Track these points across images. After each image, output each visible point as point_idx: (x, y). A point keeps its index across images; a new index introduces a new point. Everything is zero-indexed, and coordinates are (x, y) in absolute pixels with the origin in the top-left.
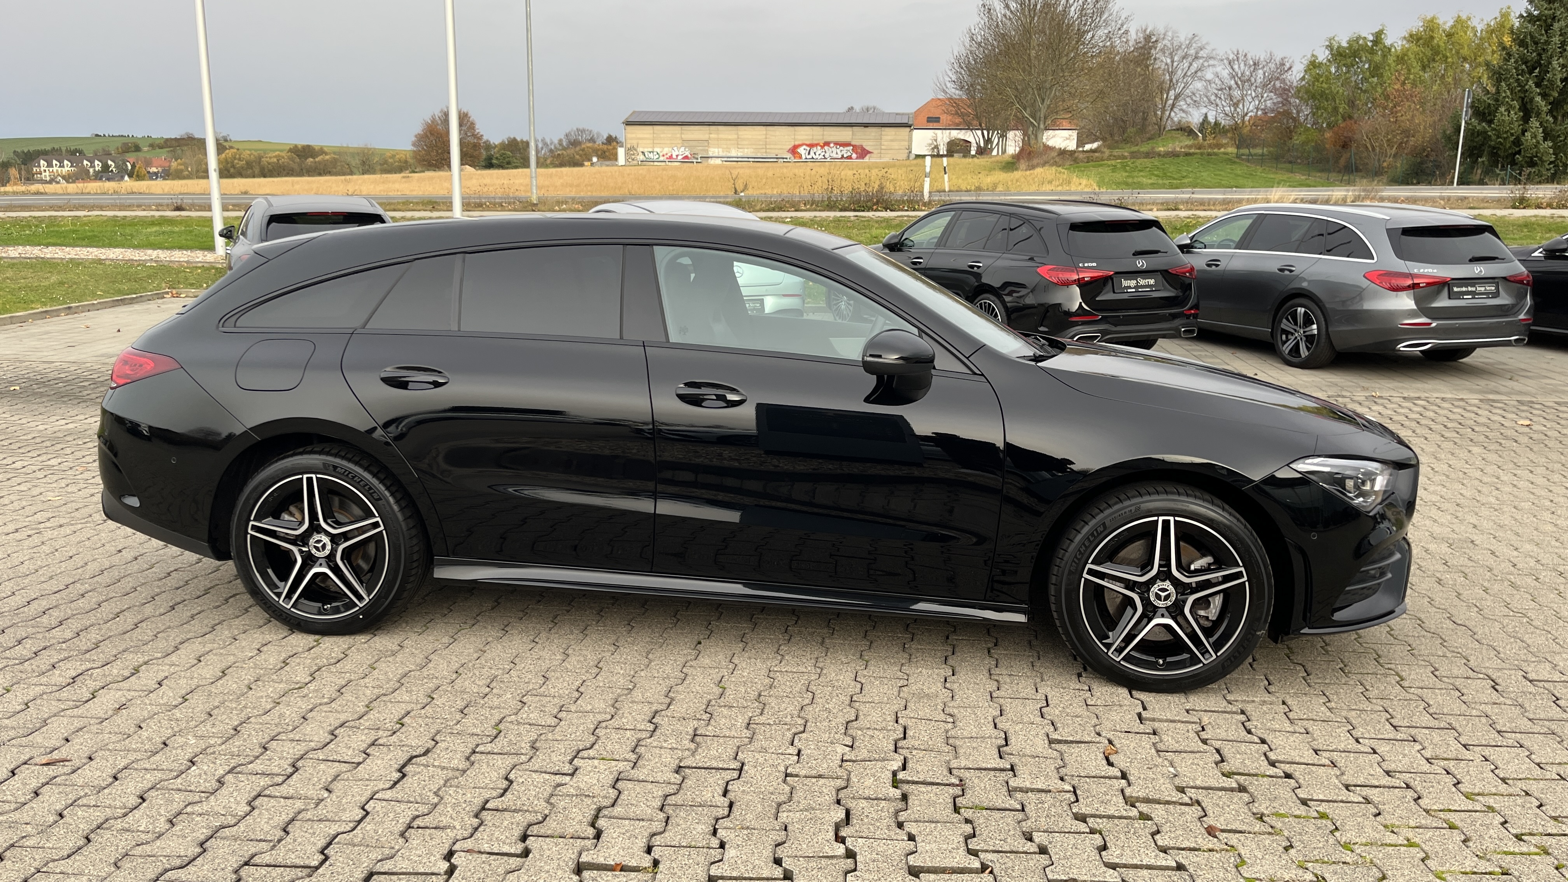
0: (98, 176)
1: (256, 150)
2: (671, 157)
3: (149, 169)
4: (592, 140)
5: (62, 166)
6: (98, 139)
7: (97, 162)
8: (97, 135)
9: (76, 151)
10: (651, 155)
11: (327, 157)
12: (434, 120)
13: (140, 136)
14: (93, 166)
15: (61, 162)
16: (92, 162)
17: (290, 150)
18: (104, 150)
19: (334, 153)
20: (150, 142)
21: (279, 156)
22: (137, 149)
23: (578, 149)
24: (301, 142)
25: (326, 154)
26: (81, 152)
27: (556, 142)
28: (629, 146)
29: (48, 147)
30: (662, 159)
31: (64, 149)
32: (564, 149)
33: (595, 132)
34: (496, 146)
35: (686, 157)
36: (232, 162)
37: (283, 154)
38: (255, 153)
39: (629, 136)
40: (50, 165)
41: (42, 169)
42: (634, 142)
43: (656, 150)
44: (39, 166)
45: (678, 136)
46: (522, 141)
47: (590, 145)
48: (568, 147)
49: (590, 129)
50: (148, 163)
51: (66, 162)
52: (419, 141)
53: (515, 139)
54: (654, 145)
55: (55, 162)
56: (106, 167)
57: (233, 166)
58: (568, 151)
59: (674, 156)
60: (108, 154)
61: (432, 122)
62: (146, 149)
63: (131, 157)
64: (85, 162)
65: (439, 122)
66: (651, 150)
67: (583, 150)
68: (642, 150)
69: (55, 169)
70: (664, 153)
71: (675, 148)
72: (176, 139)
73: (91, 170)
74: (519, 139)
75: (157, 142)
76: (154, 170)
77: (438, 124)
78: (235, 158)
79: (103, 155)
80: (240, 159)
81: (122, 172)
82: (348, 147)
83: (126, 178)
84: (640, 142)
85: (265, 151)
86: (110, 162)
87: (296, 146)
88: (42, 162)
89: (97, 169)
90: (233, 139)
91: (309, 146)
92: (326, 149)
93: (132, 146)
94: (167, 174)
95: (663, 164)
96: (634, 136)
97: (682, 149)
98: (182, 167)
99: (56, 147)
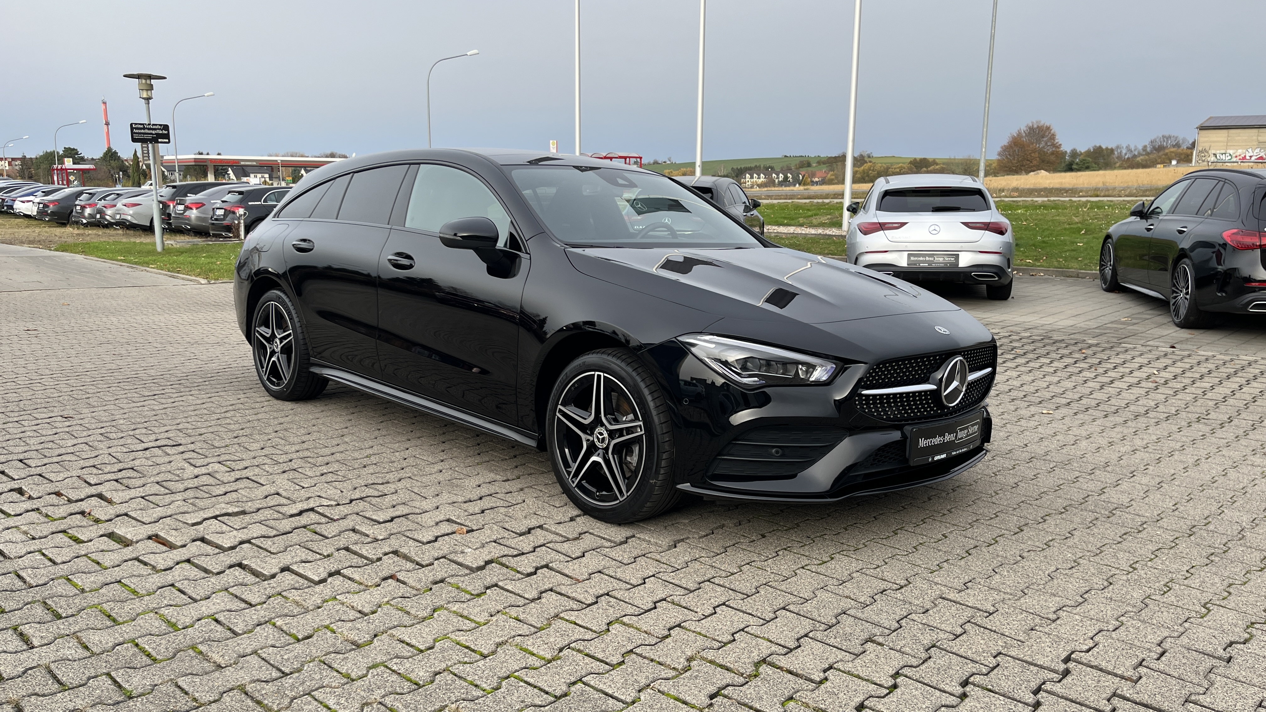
0: (781, 184)
1: (885, 164)
2: (1244, 158)
3: (813, 179)
4: (1178, 145)
5: (759, 178)
6: (786, 159)
7: (781, 175)
8: (786, 156)
9: (770, 167)
10: (1223, 157)
11: (937, 167)
12: (1019, 134)
13: (813, 156)
14: (778, 178)
15: (759, 175)
16: (778, 175)
17: (911, 163)
18: (787, 167)
19: (943, 164)
20: (819, 159)
21: (901, 167)
22: (809, 165)
23: (1161, 153)
24: (919, 156)
25: (937, 164)
26: (772, 168)
27: (1140, 148)
28: (1200, 149)
29: (753, 165)
30: (1234, 160)
31: (762, 166)
32: (1148, 154)
33: (1181, 137)
34: (1081, 154)
35: (1261, 158)
36: (868, 173)
37: (904, 166)
38: (884, 165)
39: (1202, 139)
40: (752, 177)
41: (747, 180)
42: (1207, 146)
43: (1228, 151)
44: (745, 178)
45: (1255, 138)
46: (1107, 149)
47: (1173, 149)
48: (1151, 152)
49: (1176, 135)
50: (813, 175)
51: (762, 175)
52: (1004, 151)
53: (1100, 147)
54: (1227, 147)
55: (755, 175)
56: (786, 178)
57: (868, 176)
58: (1151, 156)
59: (1248, 157)
60: (789, 169)
61: (1018, 135)
62: (814, 165)
63: (803, 171)
64: (774, 175)
65: (1024, 135)
66: (1223, 152)
67: (1166, 154)
68: (1214, 152)
69: (755, 180)
70: (1238, 154)
71: (1250, 150)
72: (835, 157)
73: (777, 181)
74: (1104, 147)
75: (823, 160)
76: (817, 179)
77: (1022, 137)
78: (870, 170)
79: (785, 171)
80: (873, 170)
81: (796, 181)
82: (955, 159)
83: (797, 185)
84: (1213, 144)
85: (892, 164)
86: (789, 175)
87: (915, 159)
88: (748, 175)
89: (780, 180)
90: (874, 156)
91: (925, 159)
92: (937, 161)
93: (805, 163)
94: (823, 182)
95: (1236, 164)
96: (1206, 139)
97: (1258, 150)
98: (833, 177)
99: (758, 165)
